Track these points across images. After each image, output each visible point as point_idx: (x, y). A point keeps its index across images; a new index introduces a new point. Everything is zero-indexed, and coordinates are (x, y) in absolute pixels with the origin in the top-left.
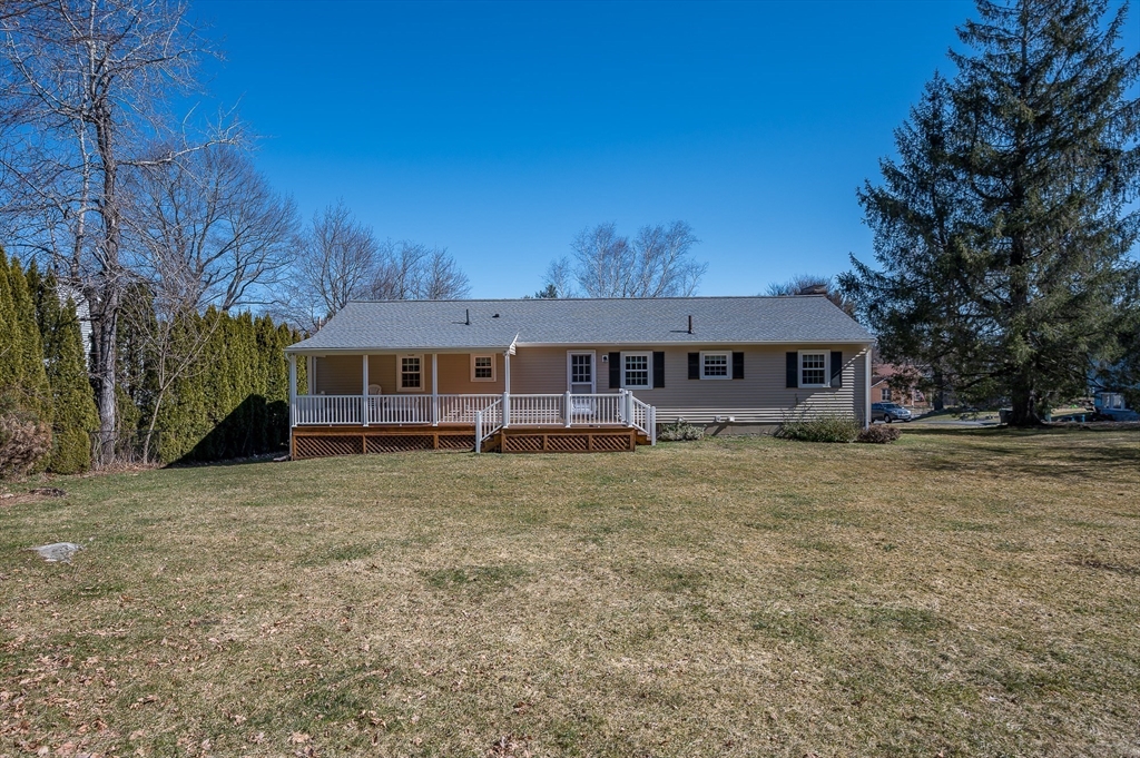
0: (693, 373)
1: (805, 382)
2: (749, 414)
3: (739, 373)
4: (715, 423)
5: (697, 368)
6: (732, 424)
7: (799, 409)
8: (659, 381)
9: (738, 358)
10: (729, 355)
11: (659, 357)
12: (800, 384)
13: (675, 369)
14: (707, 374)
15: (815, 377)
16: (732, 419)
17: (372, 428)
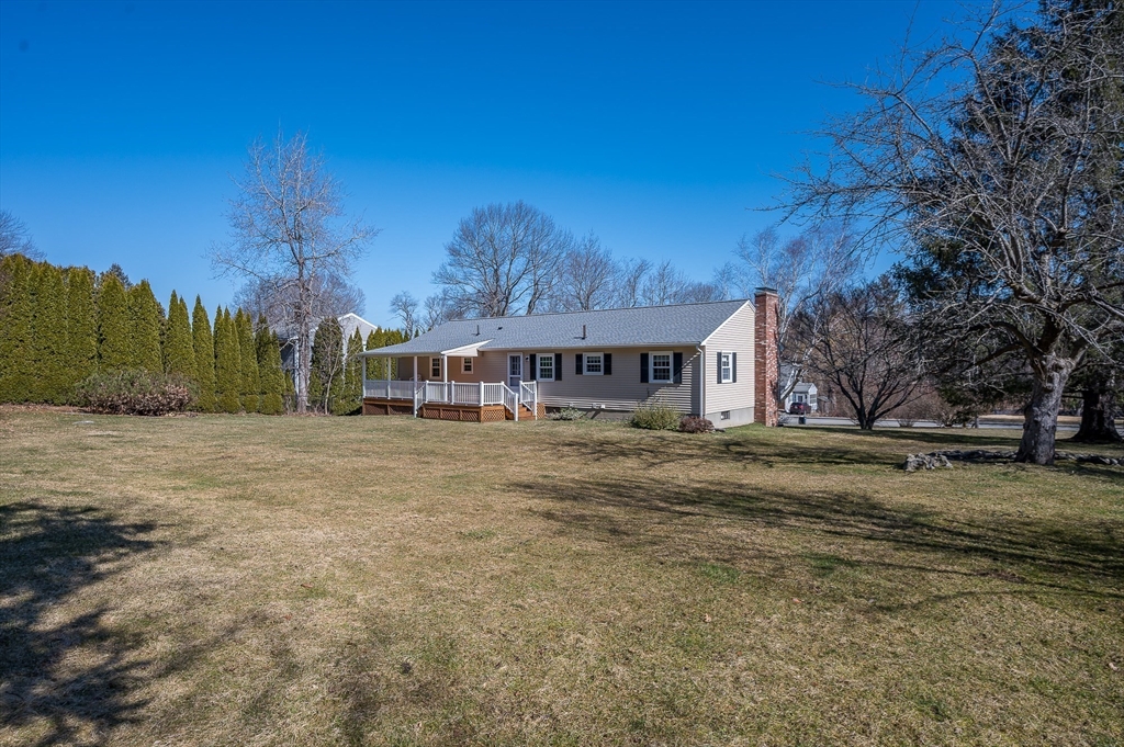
0: (579, 370)
1: (655, 378)
2: (615, 404)
3: (608, 370)
4: (593, 409)
5: (581, 366)
6: (603, 410)
7: (649, 401)
8: (559, 377)
9: (608, 358)
10: (601, 355)
11: (558, 357)
12: (651, 379)
13: (569, 365)
14: (589, 370)
15: (661, 374)
16: (603, 407)
17: (393, 400)
